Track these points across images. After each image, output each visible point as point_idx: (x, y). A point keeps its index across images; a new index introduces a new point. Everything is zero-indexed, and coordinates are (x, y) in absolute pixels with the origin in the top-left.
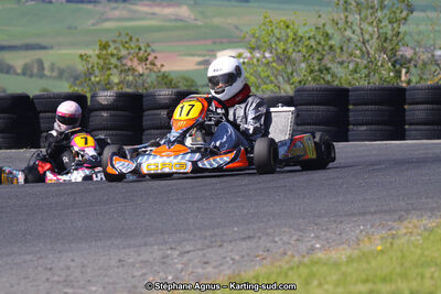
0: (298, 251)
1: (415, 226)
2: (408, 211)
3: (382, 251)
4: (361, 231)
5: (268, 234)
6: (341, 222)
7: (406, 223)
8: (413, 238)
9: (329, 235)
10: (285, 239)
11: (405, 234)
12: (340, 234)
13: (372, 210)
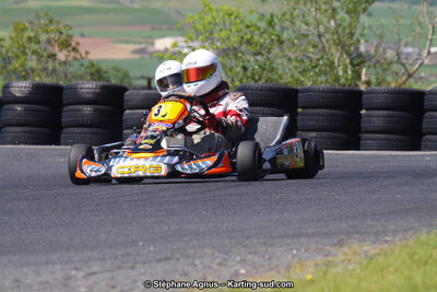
1: (355, 253)
2: (349, 235)
3: (312, 281)
4: (294, 256)
5: (188, 256)
6: (272, 245)
7: (345, 249)
8: (350, 267)
9: (256, 259)
10: (207, 262)
11: (343, 262)
12: (270, 259)
13: (309, 231)
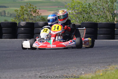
0: (77, 74)
1: (114, 68)
2: (112, 63)
3: (102, 75)
4: (97, 68)
5: (68, 69)
6: (91, 65)
7: (111, 66)
8: (112, 71)
9: (87, 69)
10: (73, 70)
11: (110, 70)
12: (90, 69)
13: (101, 62)
